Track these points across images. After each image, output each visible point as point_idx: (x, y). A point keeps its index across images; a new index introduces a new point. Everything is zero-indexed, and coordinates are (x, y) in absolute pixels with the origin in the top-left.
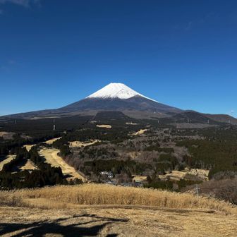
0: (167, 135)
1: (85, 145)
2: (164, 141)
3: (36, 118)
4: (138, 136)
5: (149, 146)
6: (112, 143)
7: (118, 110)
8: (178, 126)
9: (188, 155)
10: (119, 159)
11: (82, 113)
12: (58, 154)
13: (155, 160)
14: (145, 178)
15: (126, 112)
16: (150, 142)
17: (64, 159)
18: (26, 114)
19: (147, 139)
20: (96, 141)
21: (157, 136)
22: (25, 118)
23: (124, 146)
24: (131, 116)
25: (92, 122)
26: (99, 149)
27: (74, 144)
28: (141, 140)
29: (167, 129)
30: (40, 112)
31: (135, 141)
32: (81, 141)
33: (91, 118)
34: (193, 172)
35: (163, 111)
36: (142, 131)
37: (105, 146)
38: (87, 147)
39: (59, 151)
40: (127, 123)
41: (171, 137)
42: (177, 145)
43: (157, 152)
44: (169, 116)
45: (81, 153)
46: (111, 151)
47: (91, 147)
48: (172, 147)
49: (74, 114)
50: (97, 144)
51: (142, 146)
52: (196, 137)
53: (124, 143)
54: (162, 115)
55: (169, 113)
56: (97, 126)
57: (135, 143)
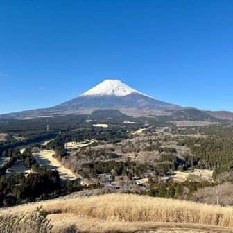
0: (167, 134)
1: (81, 146)
2: (165, 140)
3: (28, 118)
4: (137, 135)
5: (149, 145)
6: (109, 143)
7: (114, 108)
8: (179, 124)
9: (191, 154)
10: (117, 160)
11: (77, 112)
12: (53, 156)
13: (156, 161)
14: (147, 180)
15: (123, 110)
16: (150, 141)
17: (60, 161)
18: (18, 114)
19: (146, 138)
20: (93, 141)
21: (157, 135)
22: (17, 118)
23: (123, 146)
24: (128, 114)
25: (88, 121)
26: (96, 150)
27: (69, 145)
28: (140, 139)
29: (167, 128)
30: (32, 111)
31: (133, 140)
32: (76, 141)
33: (86, 117)
35: (162, 108)
36: (140, 131)
37: (102, 147)
39: (54, 153)
40: (125, 122)
41: (172, 136)
42: (178, 145)
43: (157, 152)
44: (168, 114)
45: (77, 154)
46: (109, 152)
47: (88, 148)
48: (173, 146)
49: (68, 113)
50: (95, 144)
51: (141, 146)
52: (198, 136)
53: (122, 143)
54: (160, 113)
55: (168, 111)
56: (94, 125)
57: (134, 143)
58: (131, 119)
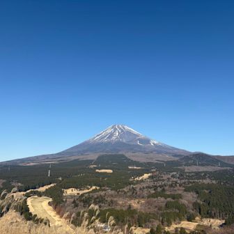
0: (175, 179)
1: (81, 192)
2: (171, 186)
3: (32, 164)
4: (142, 181)
5: (154, 192)
6: (112, 190)
7: (120, 153)
8: (187, 169)
9: (199, 201)
10: (118, 208)
11: (81, 158)
12: (49, 203)
13: (160, 209)
14: (148, 230)
15: (129, 155)
16: (155, 188)
17: (55, 208)
18: (22, 160)
19: (152, 184)
20: (94, 187)
21: (163, 180)
22: (20, 164)
23: (125, 193)
24: (134, 159)
25: (92, 166)
26: (96, 196)
27: (69, 192)
28: (145, 185)
29: (175, 173)
30: (37, 157)
31: (138, 187)
32: (77, 188)
33: (90, 162)
34: (206, 222)
35: (170, 153)
36: (146, 176)
37: (102, 193)
38: (83, 195)
39: (51, 200)
40: (130, 167)
41: (179, 182)
42: (185, 191)
43: (162, 199)
44: (176, 159)
45: (74, 202)
46: (109, 199)
47: (87, 195)
48: (180, 192)
49: (73, 158)
50: (94, 191)
51: (145, 193)
52: (207, 181)
53: (125, 189)
54: (168, 158)
55: (176, 156)
56: (97, 170)
57: (138, 189)
58: (137, 164)
